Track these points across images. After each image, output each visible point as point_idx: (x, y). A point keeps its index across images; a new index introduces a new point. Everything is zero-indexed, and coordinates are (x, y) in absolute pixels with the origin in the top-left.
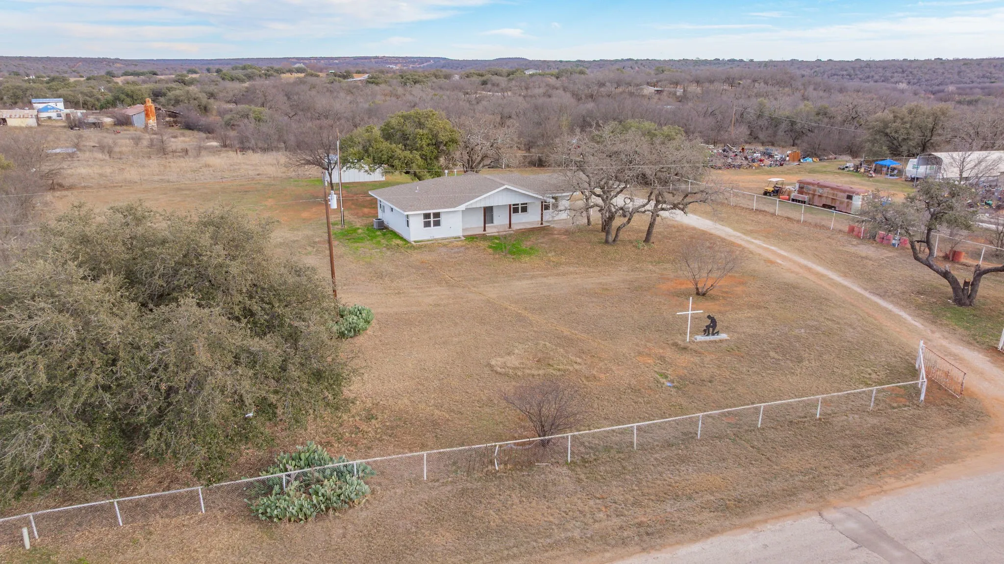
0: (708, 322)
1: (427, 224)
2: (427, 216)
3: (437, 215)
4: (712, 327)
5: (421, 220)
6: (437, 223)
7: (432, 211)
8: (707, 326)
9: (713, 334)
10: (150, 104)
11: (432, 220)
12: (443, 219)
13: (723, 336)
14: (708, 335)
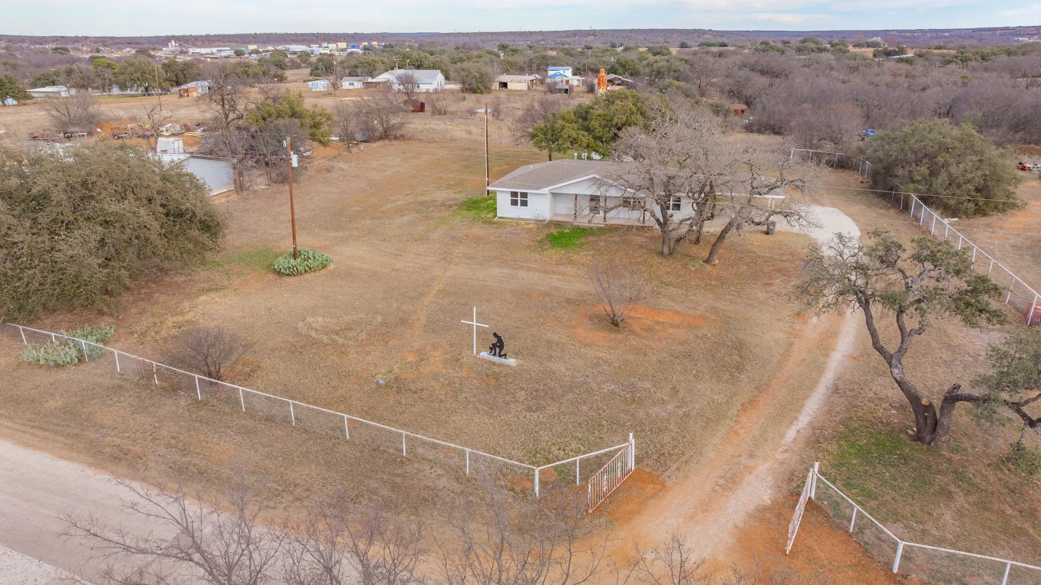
0: (495, 340)
1: (514, 203)
2: (514, 194)
3: (524, 195)
4: (498, 347)
5: (509, 198)
6: (524, 204)
7: (519, 191)
8: (493, 344)
9: (500, 356)
10: (604, 74)
11: (520, 199)
12: (530, 199)
13: (511, 361)
14: (495, 354)
